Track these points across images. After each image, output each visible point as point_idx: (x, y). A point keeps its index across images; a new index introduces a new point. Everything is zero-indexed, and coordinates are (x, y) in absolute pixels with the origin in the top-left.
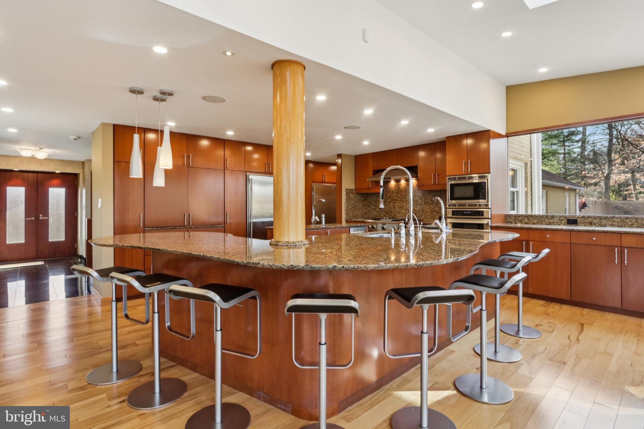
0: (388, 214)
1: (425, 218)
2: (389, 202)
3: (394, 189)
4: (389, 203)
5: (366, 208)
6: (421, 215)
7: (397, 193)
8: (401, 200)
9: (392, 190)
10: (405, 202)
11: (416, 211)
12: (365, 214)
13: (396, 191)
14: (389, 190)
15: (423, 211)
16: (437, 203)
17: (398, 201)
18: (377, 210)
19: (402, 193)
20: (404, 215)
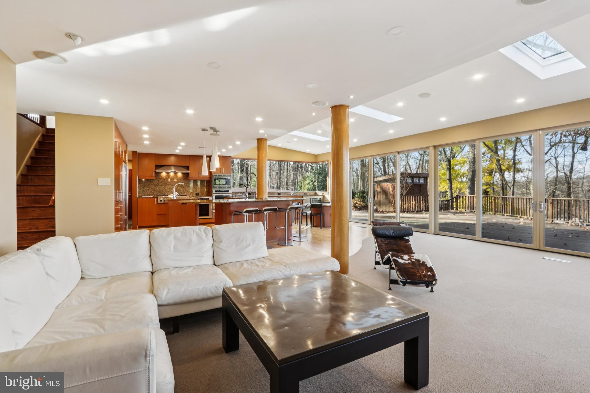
0: (159, 193)
2: (161, 186)
14: (161, 178)
15: (186, 191)
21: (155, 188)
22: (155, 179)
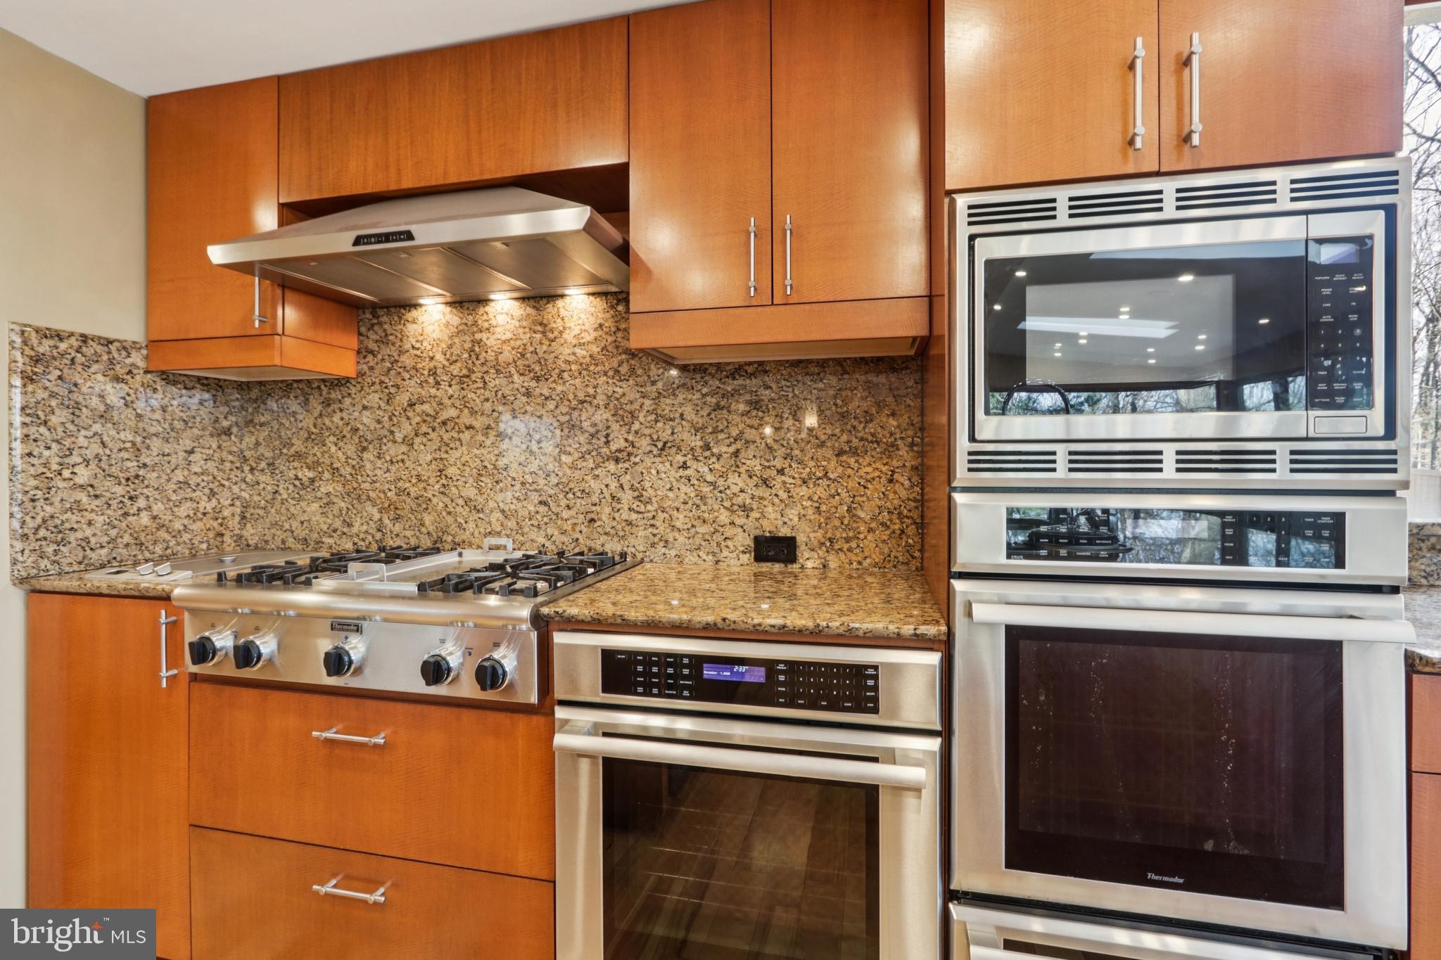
0: (397, 519)
1: (653, 545)
3: (439, 357)
4: (404, 448)
5: (249, 478)
6: (630, 523)
7: (464, 380)
8: (489, 427)
9: (425, 365)
10: (516, 440)
11: (595, 499)
12: (243, 517)
13: (455, 369)
14: (407, 360)
15: (639, 498)
16: (739, 445)
17: (466, 436)
18: (328, 494)
19: (495, 382)
20: (511, 524)
21: (358, 469)
22: (361, 374)
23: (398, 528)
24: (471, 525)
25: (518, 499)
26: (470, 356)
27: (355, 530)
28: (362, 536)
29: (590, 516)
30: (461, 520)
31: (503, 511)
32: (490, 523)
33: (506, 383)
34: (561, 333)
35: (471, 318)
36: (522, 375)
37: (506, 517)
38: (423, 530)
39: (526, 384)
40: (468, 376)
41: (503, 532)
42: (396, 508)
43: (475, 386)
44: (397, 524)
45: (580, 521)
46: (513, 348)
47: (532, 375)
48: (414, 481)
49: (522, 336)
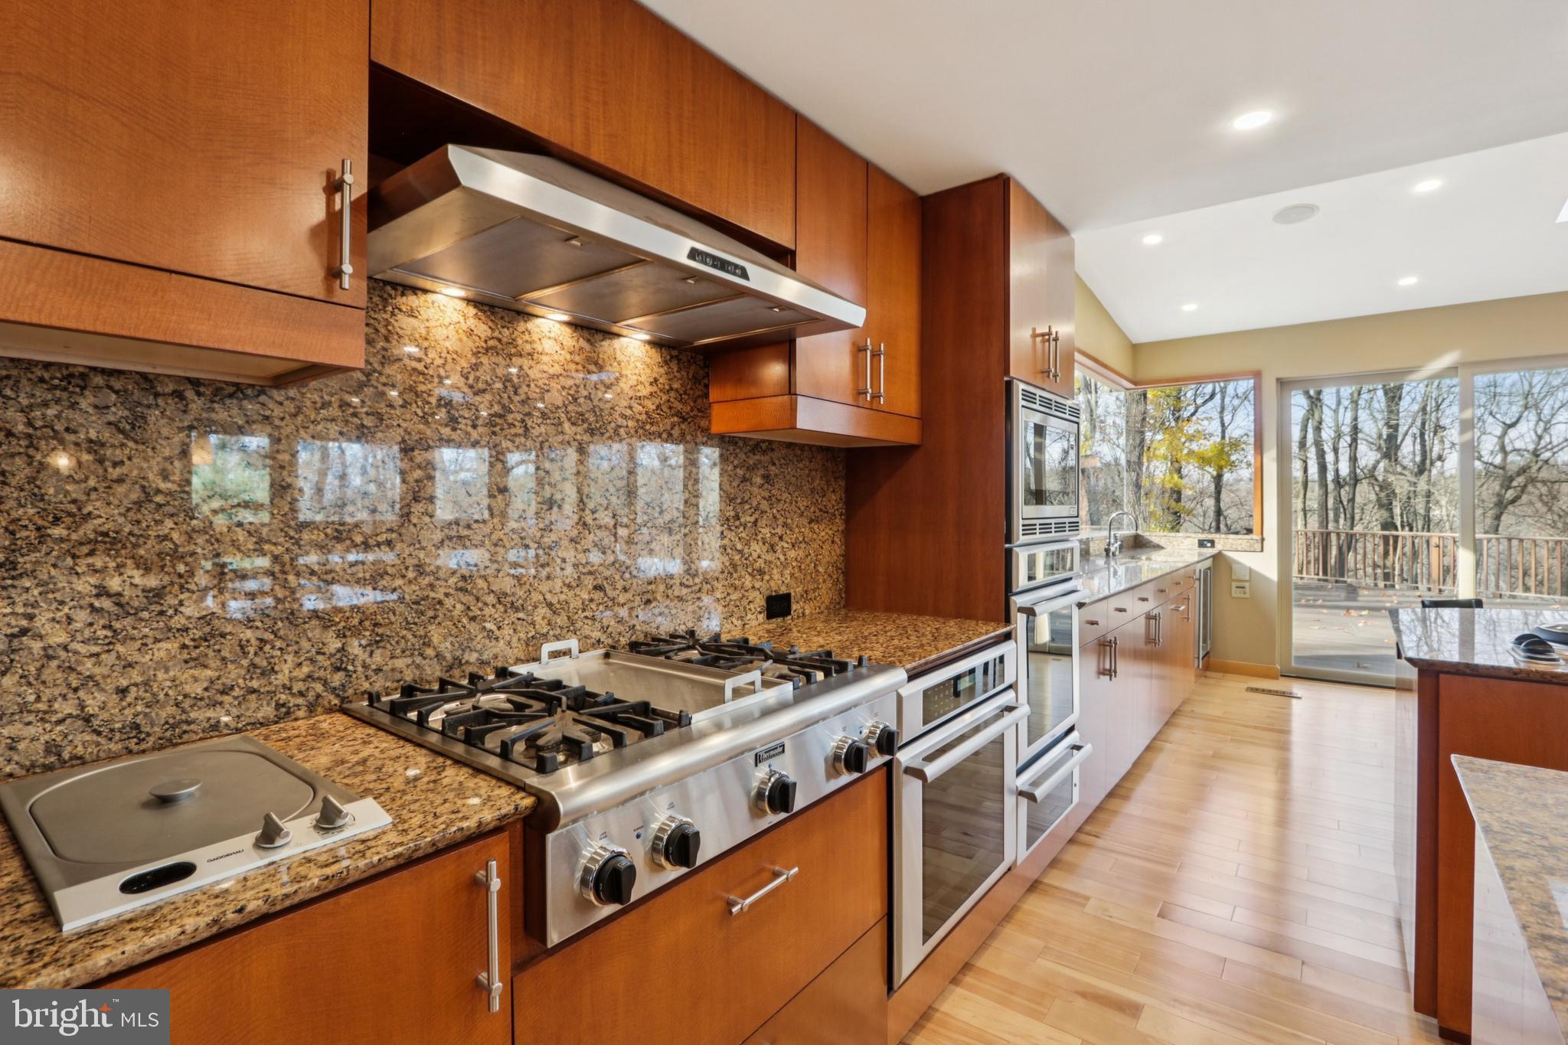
15: (688, 571)
23: (378, 658)
24: (507, 631)
25: (569, 586)
26: (506, 387)
27: (281, 679)
28: (298, 687)
29: (645, 597)
30: (489, 626)
31: (550, 605)
32: (533, 624)
33: (554, 432)
34: (617, 379)
35: (506, 332)
36: (573, 424)
37: (554, 612)
38: (430, 652)
39: (578, 437)
40: (501, 416)
41: (551, 633)
42: (376, 625)
43: (513, 431)
44: (378, 653)
45: (636, 604)
46: (564, 388)
47: (585, 425)
48: (411, 575)
49: (574, 374)
